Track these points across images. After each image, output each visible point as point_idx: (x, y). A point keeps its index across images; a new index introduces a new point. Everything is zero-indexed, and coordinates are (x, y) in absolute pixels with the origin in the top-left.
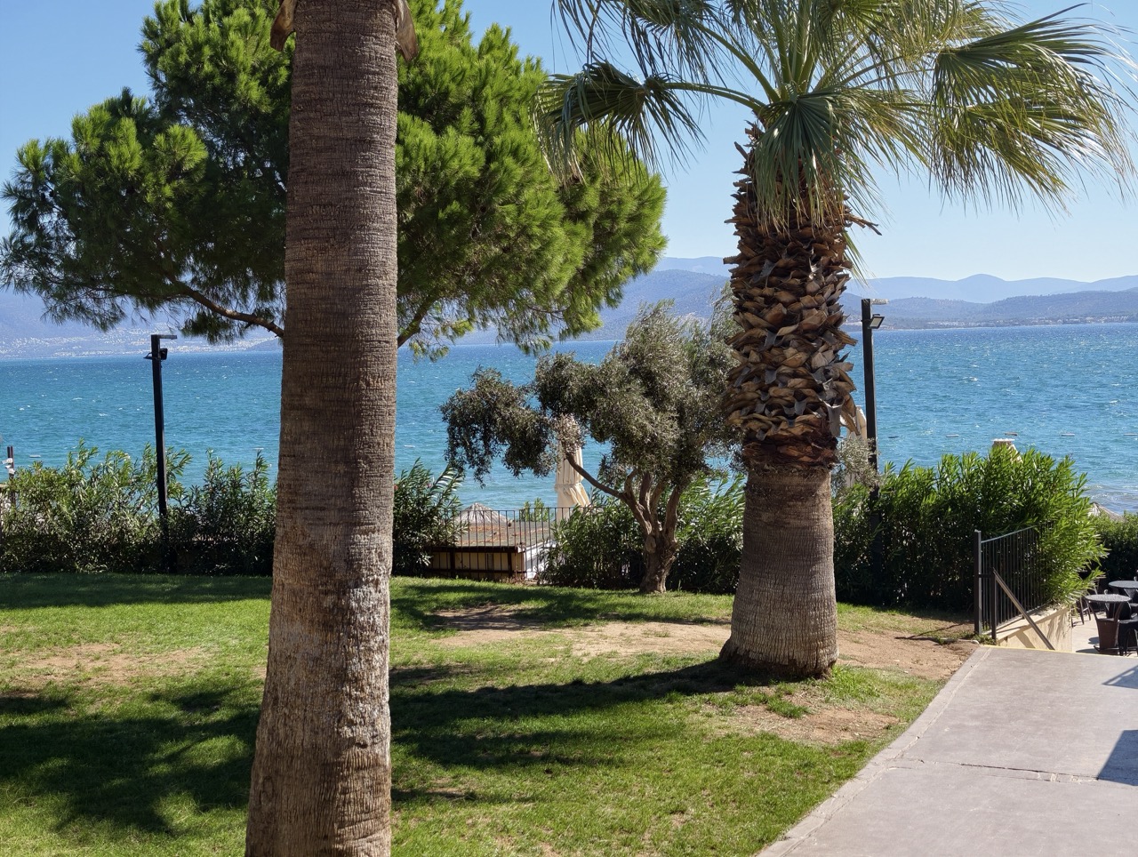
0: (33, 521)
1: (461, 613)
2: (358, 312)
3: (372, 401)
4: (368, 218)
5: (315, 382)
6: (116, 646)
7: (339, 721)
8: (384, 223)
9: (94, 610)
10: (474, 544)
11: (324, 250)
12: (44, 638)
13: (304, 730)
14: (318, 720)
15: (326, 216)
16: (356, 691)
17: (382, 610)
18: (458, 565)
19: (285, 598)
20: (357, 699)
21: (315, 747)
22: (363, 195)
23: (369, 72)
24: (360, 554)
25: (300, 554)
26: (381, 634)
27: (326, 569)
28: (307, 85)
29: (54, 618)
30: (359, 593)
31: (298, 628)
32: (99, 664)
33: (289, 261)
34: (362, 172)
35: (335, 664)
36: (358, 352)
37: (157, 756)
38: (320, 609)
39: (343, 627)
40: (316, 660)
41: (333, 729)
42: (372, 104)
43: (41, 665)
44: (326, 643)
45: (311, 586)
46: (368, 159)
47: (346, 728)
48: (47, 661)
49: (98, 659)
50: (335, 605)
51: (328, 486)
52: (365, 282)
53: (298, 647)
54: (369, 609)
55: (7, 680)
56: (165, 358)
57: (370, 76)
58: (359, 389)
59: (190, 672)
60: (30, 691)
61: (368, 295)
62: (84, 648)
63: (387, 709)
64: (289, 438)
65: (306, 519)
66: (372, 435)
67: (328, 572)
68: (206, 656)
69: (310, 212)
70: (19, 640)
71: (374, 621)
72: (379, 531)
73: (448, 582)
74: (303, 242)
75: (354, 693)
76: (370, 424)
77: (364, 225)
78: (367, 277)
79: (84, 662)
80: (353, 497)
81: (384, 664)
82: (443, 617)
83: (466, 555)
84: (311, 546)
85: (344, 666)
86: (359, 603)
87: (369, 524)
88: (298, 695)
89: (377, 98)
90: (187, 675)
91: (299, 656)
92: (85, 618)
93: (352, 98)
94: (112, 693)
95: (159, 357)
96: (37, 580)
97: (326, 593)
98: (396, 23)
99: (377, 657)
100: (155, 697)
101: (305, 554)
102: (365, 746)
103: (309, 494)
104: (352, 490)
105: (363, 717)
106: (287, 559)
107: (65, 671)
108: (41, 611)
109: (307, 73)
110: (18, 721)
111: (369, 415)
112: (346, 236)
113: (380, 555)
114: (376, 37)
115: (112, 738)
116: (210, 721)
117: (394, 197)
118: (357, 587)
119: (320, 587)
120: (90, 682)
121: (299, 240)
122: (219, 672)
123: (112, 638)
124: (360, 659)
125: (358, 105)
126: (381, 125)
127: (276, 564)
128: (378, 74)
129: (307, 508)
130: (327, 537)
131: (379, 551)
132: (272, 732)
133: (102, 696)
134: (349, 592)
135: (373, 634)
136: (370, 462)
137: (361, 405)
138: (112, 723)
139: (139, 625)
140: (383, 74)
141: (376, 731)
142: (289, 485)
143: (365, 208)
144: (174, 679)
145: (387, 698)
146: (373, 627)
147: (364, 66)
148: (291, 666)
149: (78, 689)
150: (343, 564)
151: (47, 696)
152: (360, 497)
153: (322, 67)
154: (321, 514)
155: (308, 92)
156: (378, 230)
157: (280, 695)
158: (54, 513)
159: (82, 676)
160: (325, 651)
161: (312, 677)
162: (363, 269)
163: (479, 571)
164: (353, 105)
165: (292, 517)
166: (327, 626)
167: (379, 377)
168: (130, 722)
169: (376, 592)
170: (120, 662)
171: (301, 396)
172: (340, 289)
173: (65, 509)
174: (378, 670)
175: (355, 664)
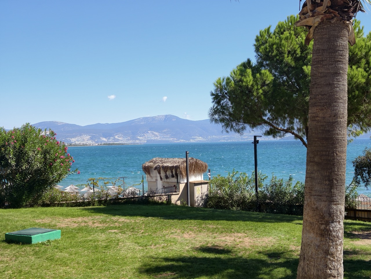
0: (217, 193)
1: (361, 233)
2: (334, 130)
3: (338, 160)
4: (338, 99)
5: (319, 153)
6: (245, 235)
7: (326, 268)
8: (343, 100)
9: (238, 222)
10: (363, 209)
11: (322, 110)
12: (224, 230)
13: (314, 269)
14: (319, 266)
15: (323, 98)
16: (332, 258)
17: (341, 231)
18: (357, 216)
19: (308, 224)
20: (332, 261)
21: (318, 275)
22: (336, 91)
23: (339, 50)
24: (334, 212)
25: (313, 210)
26: (340, 239)
27: (322, 216)
28: (317, 56)
29: (226, 224)
30: (333, 225)
31: (312, 235)
32: (241, 240)
33: (310, 113)
34: (336, 83)
35: (325, 248)
36: (334, 143)
37: (261, 272)
38: (320, 229)
39: (328, 236)
40: (318, 246)
41: (324, 270)
42: (340, 61)
43: (223, 239)
44: (322, 241)
45: (317, 221)
46: (338, 79)
47: (328, 270)
48: (225, 238)
49: (240, 238)
50: (325, 228)
51: (323, 188)
52: (336, 120)
53: (312, 241)
54: (337, 231)
55: (214, 242)
56: (258, 143)
57: (340, 52)
58: (334, 156)
59: (270, 245)
60: (221, 247)
61: (337, 124)
62: (236, 234)
63: (342, 265)
64: (309, 172)
65: (315, 199)
66: (338, 171)
67: (323, 217)
68: (274, 240)
69: (318, 97)
70: (216, 230)
71: (338, 235)
72: (340, 204)
73: (354, 222)
74: (315, 107)
75: (331, 259)
76: (338, 168)
77: (336, 101)
78: (337, 118)
79: (236, 239)
80: (331, 192)
81: (342, 250)
82: (354, 234)
83: (360, 213)
84: (317, 208)
85: (328, 249)
86: (333, 228)
87: (337, 202)
88: (312, 258)
89: (342, 59)
90: (269, 246)
91: (312, 245)
92: (235, 225)
93: (333, 59)
94: (245, 250)
95: (256, 143)
96: (219, 211)
97: (322, 224)
98: (348, 33)
99: (339, 247)
100: (260, 253)
101: (314, 211)
102: (335, 277)
103: (316, 191)
104: (331, 190)
105: (334, 267)
106: (308, 212)
107: (231, 241)
108: (222, 221)
109: (318, 52)
110: (217, 256)
111: (337, 165)
112: (330, 105)
113: (340, 212)
114: (342, 39)
115: (247, 264)
116: (277, 262)
117: (347, 91)
118: (332, 223)
119: (320, 222)
120: (239, 246)
121: (314, 107)
122: (279, 246)
123: (244, 232)
124: (333, 247)
125: (335, 61)
126: (343, 67)
127: (304, 213)
128: (342, 51)
129: (315, 195)
130: (322, 205)
131: (340, 211)
132: (303, 269)
133: (242, 251)
134: (330, 225)
135: (338, 239)
136: (337, 181)
137: (334, 161)
138: (246, 260)
139: (252, 228)
140: (344, 51)
141: (339, 272)
142: (309, 187)
143: (337, 95)
144: (265, 247)
145: (343, 261)
146: (338, 237)
147: (337, 48)
148: (310, 248)
149: (235, 247)
150: (328, 215)
151: (226, 249)
152: (334, 192)
153: (323, 50)
154: (320, 197)
155: (318, 58)
156: (341, 103)
157: (306, 257)
158: (224, 191)
159: (236, 243)
160: (321, 244)
161: (317, 252)
162: (336, 116)
163: (365, 218)
164: (333, 62)
165: (310, 198)
166: (322, 235)
167: (341, 152)
168: (252, 260)
169: (339, 225)
170: (247, 240)
171: (314, 158)
172: (328, 122)
173: (227, 190)
174: (340, 251)
175: (332, 249)
